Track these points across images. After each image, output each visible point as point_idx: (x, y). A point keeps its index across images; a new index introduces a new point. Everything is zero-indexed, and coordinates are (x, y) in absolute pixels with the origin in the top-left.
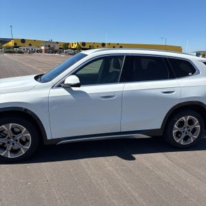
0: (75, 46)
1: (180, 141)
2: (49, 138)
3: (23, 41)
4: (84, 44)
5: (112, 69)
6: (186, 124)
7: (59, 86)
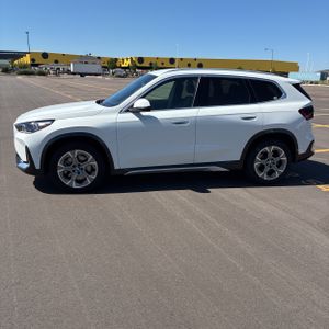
0: (127, 63)
1: (263, 175)
2: (116, 167)
3: (45, 55)
4: (141, 60)
5: (185, 94)
6: (270, 156)
7: (127, 111)
